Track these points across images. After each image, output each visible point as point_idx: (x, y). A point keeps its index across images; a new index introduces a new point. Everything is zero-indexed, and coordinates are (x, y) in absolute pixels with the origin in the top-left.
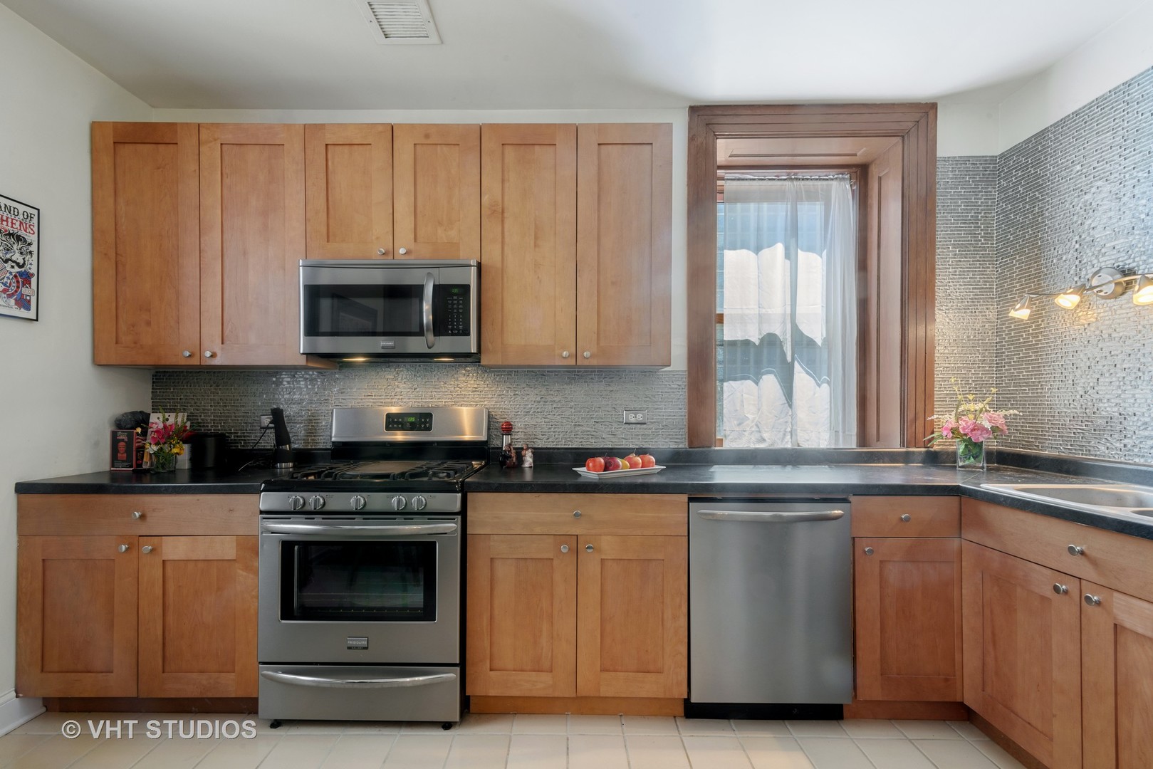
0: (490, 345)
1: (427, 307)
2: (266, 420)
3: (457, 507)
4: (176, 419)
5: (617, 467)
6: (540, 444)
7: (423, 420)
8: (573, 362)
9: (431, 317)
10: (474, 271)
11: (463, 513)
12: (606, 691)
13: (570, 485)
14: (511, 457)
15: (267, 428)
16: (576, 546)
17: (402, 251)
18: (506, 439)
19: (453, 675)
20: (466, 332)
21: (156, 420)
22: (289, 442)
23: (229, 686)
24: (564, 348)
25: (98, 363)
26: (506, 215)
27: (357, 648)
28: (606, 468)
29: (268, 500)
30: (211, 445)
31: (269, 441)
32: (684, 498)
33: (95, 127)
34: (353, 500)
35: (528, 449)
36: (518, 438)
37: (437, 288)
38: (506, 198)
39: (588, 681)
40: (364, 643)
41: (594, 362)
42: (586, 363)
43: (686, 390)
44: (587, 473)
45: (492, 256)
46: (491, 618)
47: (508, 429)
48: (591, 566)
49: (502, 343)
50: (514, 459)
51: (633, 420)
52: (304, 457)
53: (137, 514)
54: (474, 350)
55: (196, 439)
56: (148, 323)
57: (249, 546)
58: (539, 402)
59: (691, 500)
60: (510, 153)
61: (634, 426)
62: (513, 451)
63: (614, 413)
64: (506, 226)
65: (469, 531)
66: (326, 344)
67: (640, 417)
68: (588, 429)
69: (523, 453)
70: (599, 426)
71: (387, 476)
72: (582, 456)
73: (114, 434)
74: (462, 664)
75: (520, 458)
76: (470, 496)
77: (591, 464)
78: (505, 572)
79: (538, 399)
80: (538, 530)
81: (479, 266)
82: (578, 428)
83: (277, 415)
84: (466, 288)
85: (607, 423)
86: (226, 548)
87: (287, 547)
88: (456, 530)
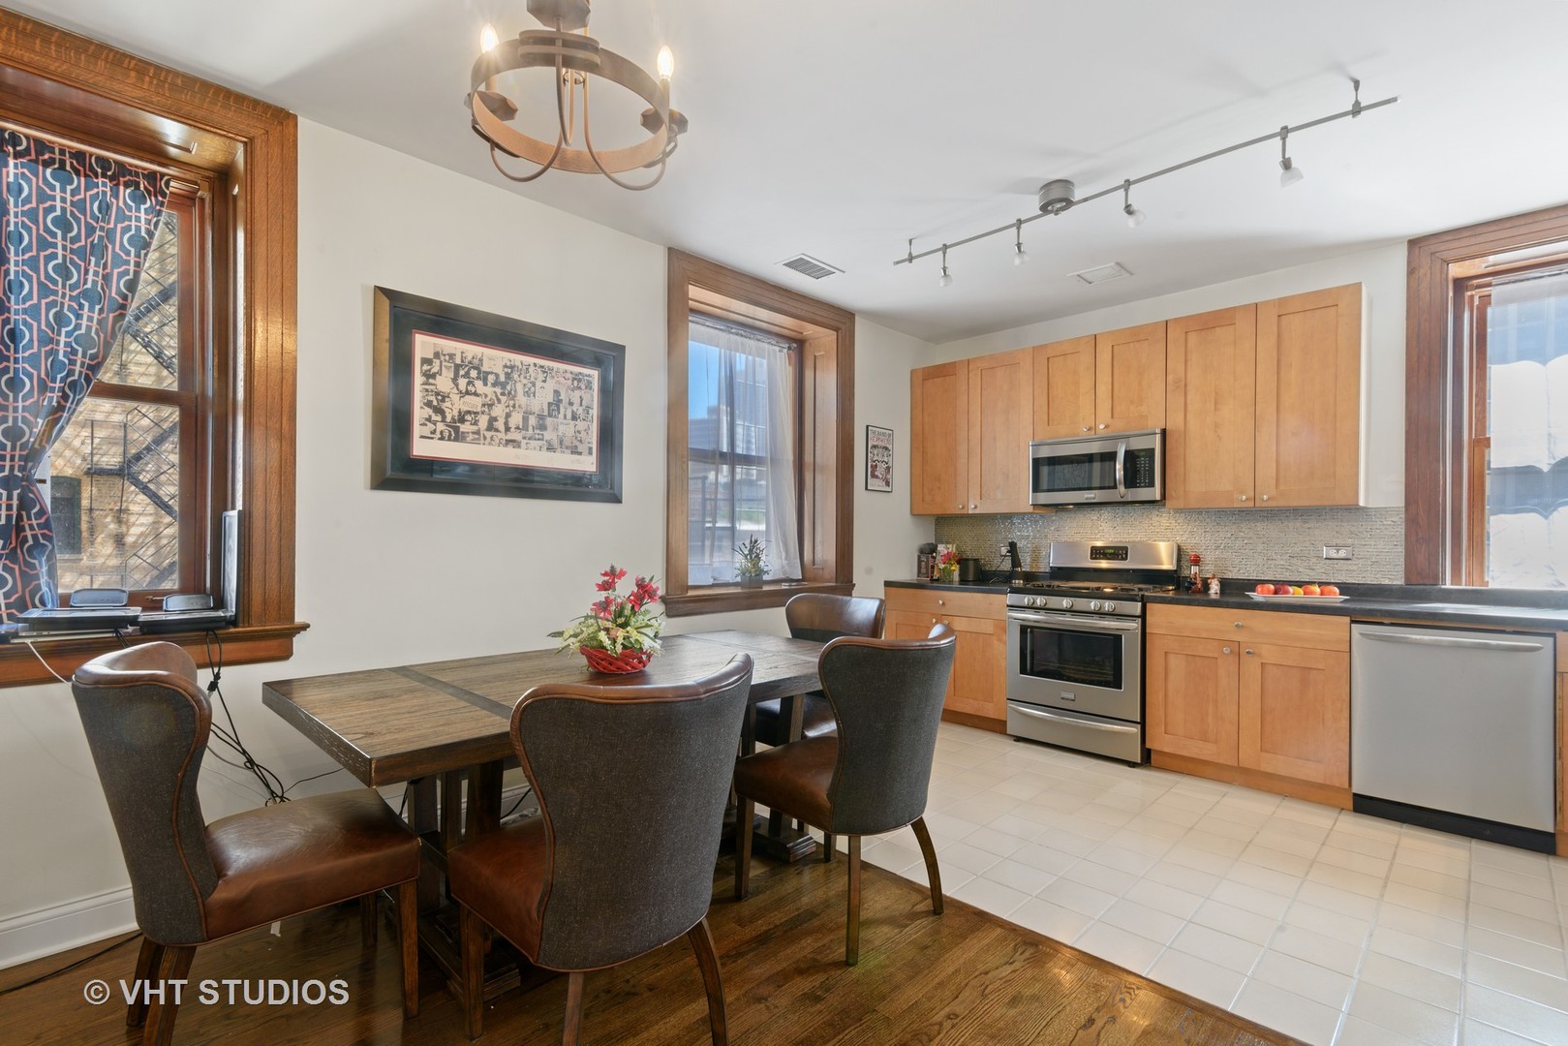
0: (1173, 494)
1: (1119, 466)
2: (1004, 551)
3: (1138, 612)
4: (952, 548)
5: (1287, 592)
6: (1229, 576)
7: (1118, 552)
8: (1251, 504)
9: (1122, 473)
10: (1158, 437)
11: (1143, 616)
12: (1266, 767)
13: (1233, 602)
14: (1196, 583)
15: (1005, 556)
16: (1238, 652)
17: (1102, 427)
18: (1194, 569)
19: (1135, 730)
20: (1152, 484)
21: (941, 548)
22: (1020, 566)
23: (990, 711)
24: (1242, 492)
25: (913, 514)
26: (1188, 388)
27: (1067, 699)
28: (1276, 592)
29: (1011, 599)
30: (971, 565)
31: (1007, 566)
32: (1347, 620)
33: (913, 372)
34: (1066, 602)
35: (1213, 578)
36: (1208, 569)
37: (1127, 453)
38: (1189, 375)
39: (1249, 756)
40: (1072, 697)
41: (1273, 504)
42: (1265, 504)
43: (1403, 526)
44: (1257, 596)
45: (1175, 423)
46: (1166, 696)
47: (1196, 561)
48: (1252, 668)
49: (1185, 491)
50: (1199, 586)
51: (1335, 556)
52: (1029, 577)
53: (941, 602)
54: (1158, 497)
55: (962, 562)
56: (939, 488)
57: (1002, 627)
58: (1229, 538)
59: (1353, 622)
60: (1193, 338)
61: (1336, 562)
62: (1198, 579)
63: (1312, 549)
64: (1189, 398)
65: (1148, 631)
66: (1045, 498)
67: (1342, 553)
68: (1282, 563)
69: (1209, 581)
70: (1295, 561)
71: (1088, 589)
72: (1252, 585)
73: (919, 557)
74: (1143, 723)
75: (1206, 586)
76: (1149, 606)
77: (1260, 589)
78: (1177, 664)
79: (1229, 536)
80: (1204, 635)
81: (1164, 432)
82: (1270, 562)
83: (1013, 546)
84: (1152, 451)
85: (1304, 558)
86: (987, 627)
87: (1024, 629)
88: (1137, 628)
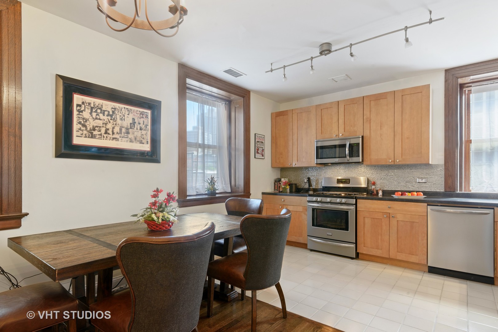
0: (366, 159)
1: (347, 149)
2: (306, 181)
3: (354, 202)
4: (287, 180)
5: (405, 195)
6: (385, 189)
7: (347, 181)
8: (393, 163)
9: (348, 152)
10: (361, 139)
11: (356, 204)
12: (398, 258)
13: (387, 199)
14: (374, 192)
15: (306, 183)
16: (389, 216)
17: (341, 135)
18: (373, 187)
19: (353, 246)
20: (359, 156)
21: (283, 180)
22: (312, 186)
23: (301, 240)
24: (390, 159)
25: (272, 167)
26: (371, 121)
27: (329, 235)
28: (402, 195)
29: (309, 198)
30: (294, 186)
31: (307, 186)
32: (426, 204)
33: (272, 114)
34: (328, 200)
35: (380, 190)
36: (378, 187)
37: (350, 144)
38: (371, 116)
39: (393, 254)
40: (331, 234)
41: (400, 163)
42: (398, 163)
43: (444, 171)
44: (395, 196)
45: (367, 134)
46: (364, 233)
47: (374, 184)
48: (394, 222)
49: (370, 159)
50: (375, 193)
51: (421, 182)
52: (315, 190)
53: (283, 200)
54: (361, 161)
55: (291, 185)
56: (282, 157)
57: (305, 209)
58: (385, 175)
59: (428, 205)
60: (373, 103)
61: (421, 184)
62: (375, 190)
63: (413, 179)
64: (371, 124)
65: (358, 209)
66: (320, 161)
67: (424, 181)
68: (403, 184)
69: (378, 191)
70: (408, 184)
71: (336, 194)
72: (394, 192)
73: (275, 183)
74: (356, 243)
75: (378, 193)
76: (358, 200)
77: (396, 194)
78: (368, 221)
79: (385, 174)
80: (377, 211)
81: (363, 137)
82: (399, 184)
83: (309, 179)
84: (359, 144)
85: (411, 183)
86: (300, 209)
87: (313, 210)
88: (354, 209)
